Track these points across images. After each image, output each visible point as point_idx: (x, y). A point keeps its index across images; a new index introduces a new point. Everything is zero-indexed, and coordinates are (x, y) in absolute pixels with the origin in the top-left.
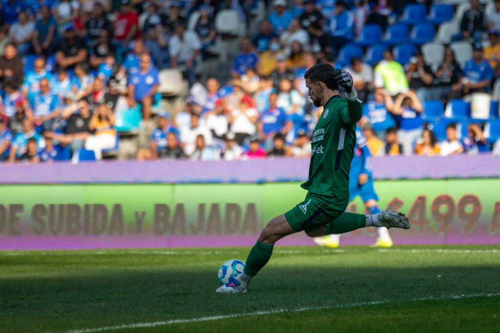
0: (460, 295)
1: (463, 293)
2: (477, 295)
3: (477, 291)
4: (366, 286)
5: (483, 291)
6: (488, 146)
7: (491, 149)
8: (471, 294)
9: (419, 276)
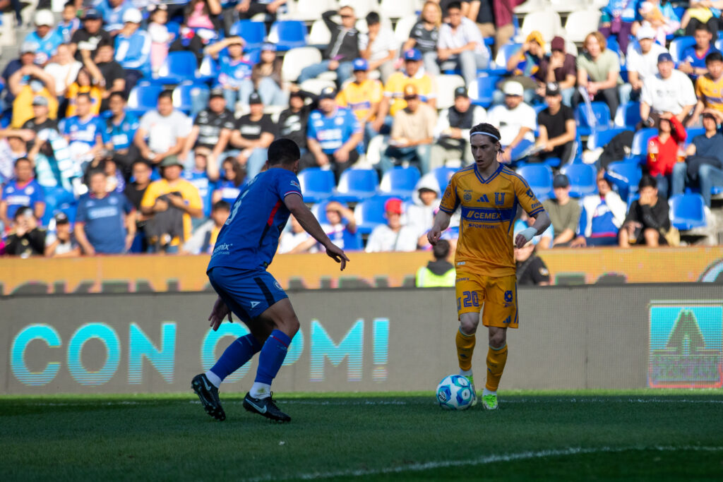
0: (312, 472)
1: (319, 470)
2: (340, 473)
3: (339, 467)
4: (168, 459)
5: (348, 467)
6: (359, 237)
7: (365, 243)
8: (330, 471)
9: (251, 443)
